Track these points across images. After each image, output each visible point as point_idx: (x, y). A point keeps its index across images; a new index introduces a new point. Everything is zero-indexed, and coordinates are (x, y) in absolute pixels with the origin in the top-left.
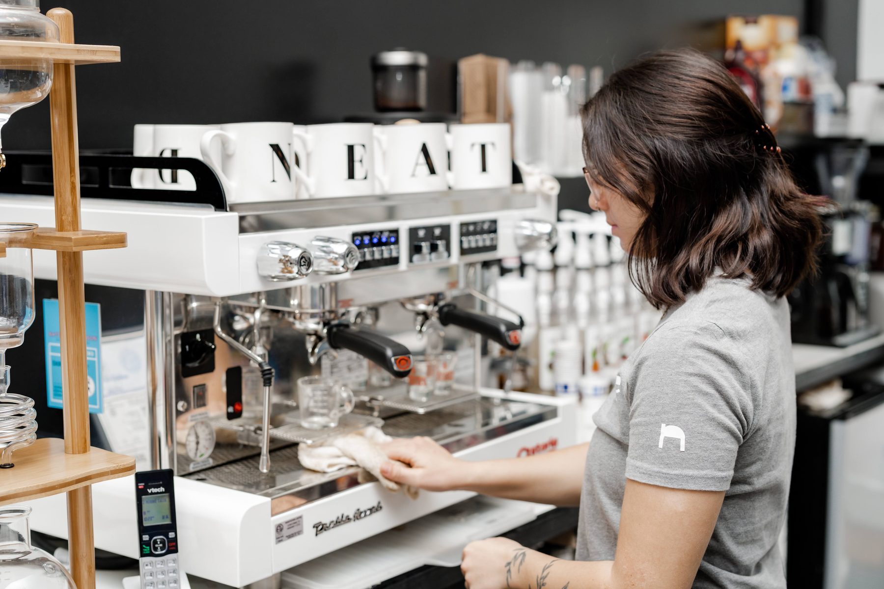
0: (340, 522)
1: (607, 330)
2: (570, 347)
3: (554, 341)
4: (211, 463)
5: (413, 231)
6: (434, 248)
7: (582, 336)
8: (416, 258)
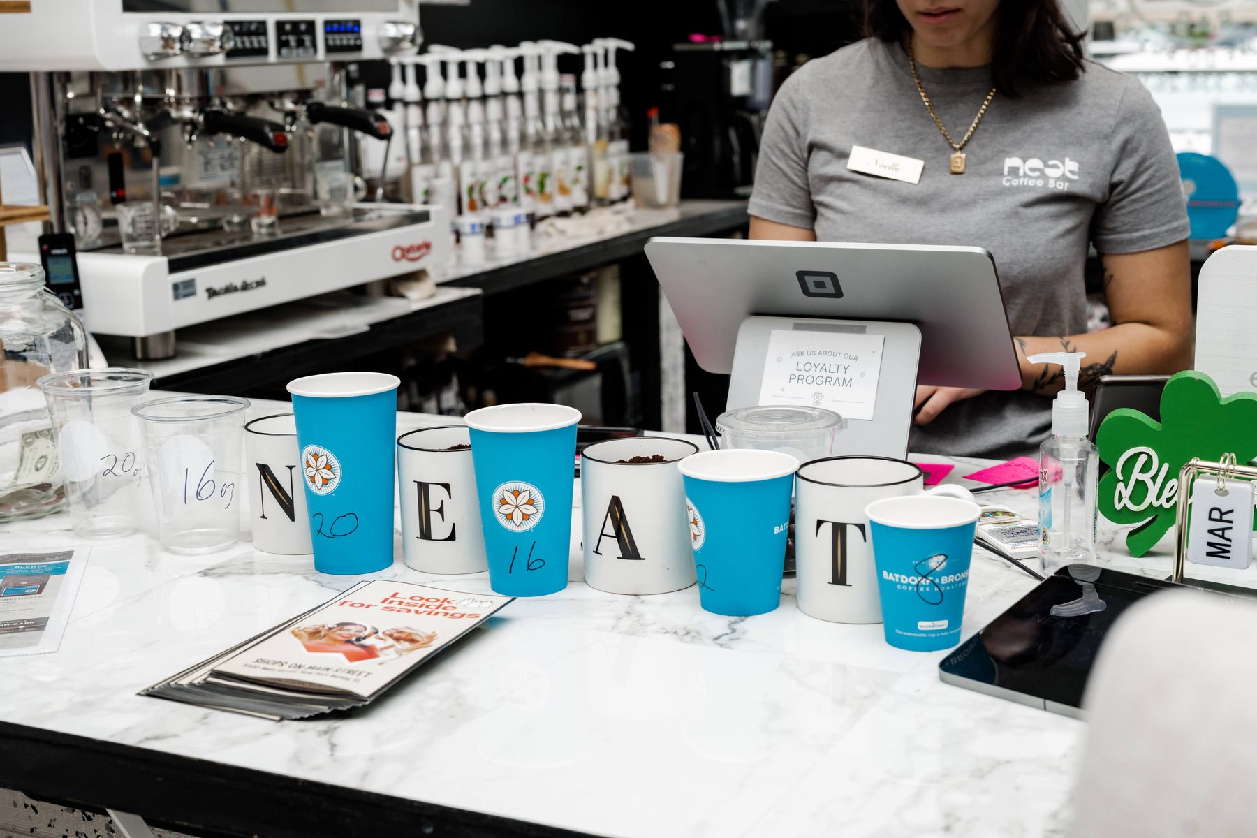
0: (230, 289)
1: (483, 167)
2: (444, 185)
3: (427, 179)
4: (100, 243)
5: (280, 25)
6: (300, 43)
7: (457, 174)
8: (284, 51)
